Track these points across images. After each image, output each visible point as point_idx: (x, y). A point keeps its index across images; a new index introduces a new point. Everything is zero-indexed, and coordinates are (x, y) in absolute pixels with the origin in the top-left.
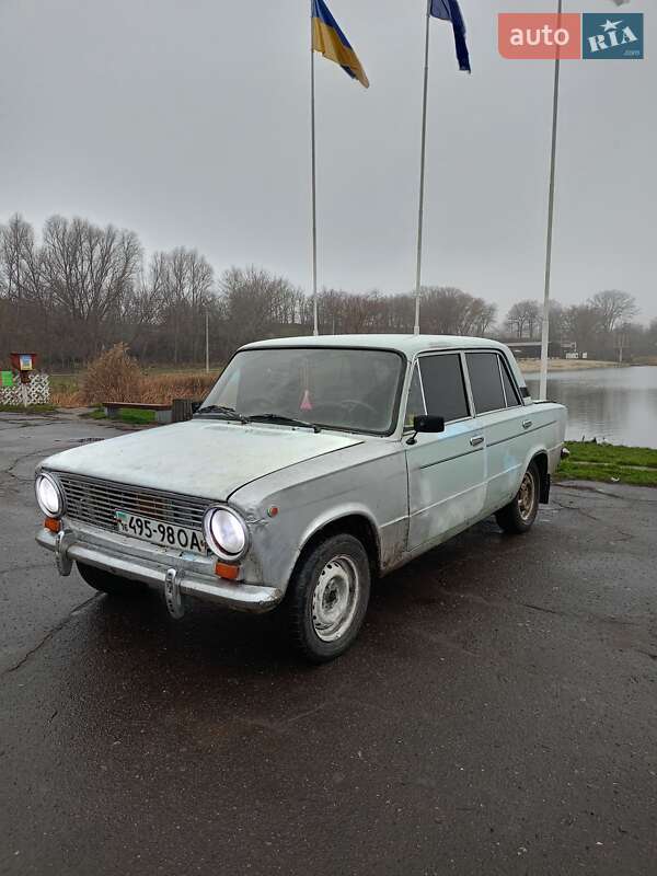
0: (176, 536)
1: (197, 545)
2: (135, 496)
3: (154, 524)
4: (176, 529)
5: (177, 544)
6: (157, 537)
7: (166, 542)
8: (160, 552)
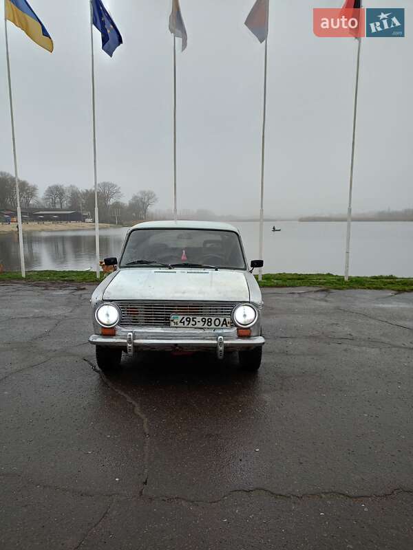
0: (213, 322)
1: (226, 324)
2: (187, 306)
3: (199, 318)
4: (213, 319)
5: (213, 326)
6: (200, 325)
7: (206, 326)
8: (201, 331)
